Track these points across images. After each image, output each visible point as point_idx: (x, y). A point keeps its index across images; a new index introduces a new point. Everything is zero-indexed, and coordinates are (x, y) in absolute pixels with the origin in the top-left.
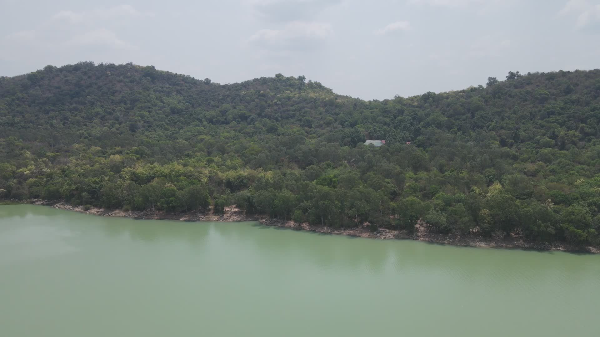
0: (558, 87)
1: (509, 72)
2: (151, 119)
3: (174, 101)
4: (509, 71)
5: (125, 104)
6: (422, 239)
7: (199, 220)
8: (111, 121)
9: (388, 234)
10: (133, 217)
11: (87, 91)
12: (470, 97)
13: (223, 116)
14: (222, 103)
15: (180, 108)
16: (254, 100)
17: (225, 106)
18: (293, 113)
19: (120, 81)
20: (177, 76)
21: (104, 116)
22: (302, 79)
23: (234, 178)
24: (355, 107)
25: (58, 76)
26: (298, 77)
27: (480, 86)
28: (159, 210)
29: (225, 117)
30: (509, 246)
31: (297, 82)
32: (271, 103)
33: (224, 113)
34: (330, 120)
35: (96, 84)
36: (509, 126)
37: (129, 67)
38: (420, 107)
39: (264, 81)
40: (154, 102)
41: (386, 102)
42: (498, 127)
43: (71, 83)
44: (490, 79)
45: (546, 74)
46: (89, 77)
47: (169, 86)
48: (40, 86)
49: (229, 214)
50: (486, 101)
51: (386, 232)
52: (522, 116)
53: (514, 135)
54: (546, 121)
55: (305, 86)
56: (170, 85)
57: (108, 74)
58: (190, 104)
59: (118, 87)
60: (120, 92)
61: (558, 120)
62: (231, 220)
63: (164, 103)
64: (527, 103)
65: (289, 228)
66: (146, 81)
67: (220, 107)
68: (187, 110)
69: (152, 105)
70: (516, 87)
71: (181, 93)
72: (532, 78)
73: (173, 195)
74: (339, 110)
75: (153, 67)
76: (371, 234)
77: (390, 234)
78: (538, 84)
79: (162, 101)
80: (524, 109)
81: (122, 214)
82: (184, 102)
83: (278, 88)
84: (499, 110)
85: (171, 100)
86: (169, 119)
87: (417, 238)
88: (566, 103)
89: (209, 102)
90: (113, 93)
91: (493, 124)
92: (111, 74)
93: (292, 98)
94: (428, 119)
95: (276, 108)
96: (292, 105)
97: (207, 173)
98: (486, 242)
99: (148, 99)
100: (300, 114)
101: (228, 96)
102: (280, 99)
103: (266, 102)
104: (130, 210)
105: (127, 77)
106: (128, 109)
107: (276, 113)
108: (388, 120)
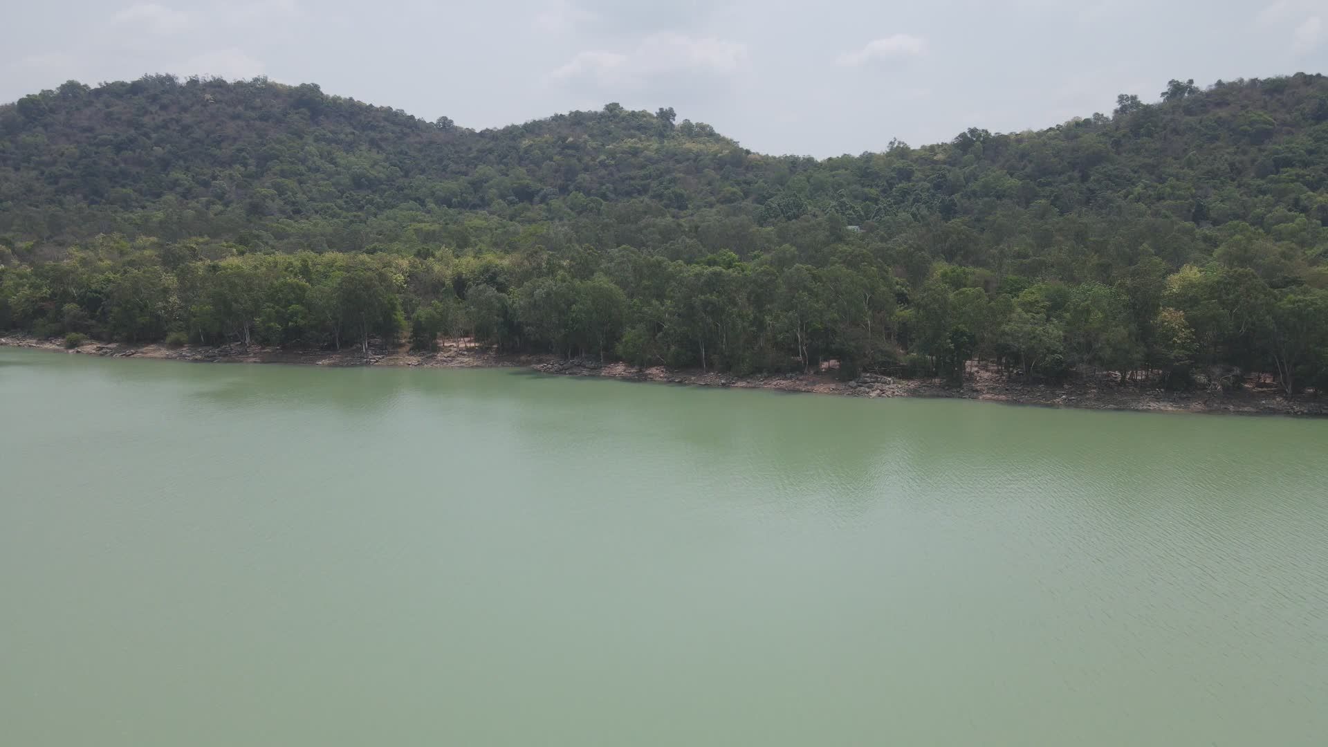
0: (1297, 107)
1: (1170, 82)
2: (301, 197)
3: (363, 161)
4: (1170, 80)
5: (245, 165)
6: (988, 396)
7: (368, 364)
8: (204, 199)
9: (887, 386)
10: (191, 359)
11: (154, 136)
12: (1076, 137)
13: (475, 192)
14: (476, 166)
15: (376, 177)
16: (552, 158)
17: (482, 169)
18: (643, 182)
19: (235, 117)
20: (372, 110)
21: (189, 190)
22: (666, 115)
23: (473, 272)
24: (792, 168)
25: (90, 104)
26: (658, 111)
27: (1098, 116)
28: (265, 342)
29: (481, 195)
30: (1246, 409)
31: (655, 121)
32: (591, 163)
33: (476, 186)
34: (734, 193)
35: (177, 122)
36: (1178, 193)
37: (258, 86)
38: (952, 162)
39: (577, 119)
40: (314, 162)
41: (868, 158)
42: (1150, 195)
43: (119, 119)
44: (1121, 98)
45: (1261, 82)
46: (164, 107)
47: (353, 130)
48: (45, 126)
49: (452, 352)
50: (1117, 143)
51: (885, 383)
52: (1209, 172)
53: (1193, 211)
54: (1272, 181)
55: (674, 131)
56: (355, 128)
57: (208, 100)
58: (400, 168)
59: (231, 128)
60: (235, 139)
61: (1303, 176)
62: (455, 364)
63: (335, 164)
64: (1219, 143)
65: (613, 377)
66: (296, 117)
67: (470, 174)
68: (394, 181)
69: (310, 169)
70: (1188, 111)
71: (379, 147)
72: (1225, 94)
73: (299, 300)
74: (755, 176)
75: (315, 88)
76: (842, 386)
77: (894, 386)
78: (1246, 102)
79: (332, 161)
80: (1212, 157)
81: (164, 352)
82: (387, 164)
83: (610, 133)
84: (1150, 161)
85: (353, 159)
86: (347, 197)
87: (974, 393)
88: (1317, 140)
89: (445, 165)
90: (218, 143)
91: (1138, 189)
92: (215, 100)
93: (642, 152)
94: (974, 186)
95: (603, 172)
96: (642, 167)
97: (404, 263)
98: (1174, 401)
99: (301, 155)
100: (661, 183)
101: (491, 151)
102: (612, 155)
103: (579, 160)
104: (186, 345)
105: (254, 109)
106: (250, 176)
107: (603, 184)
108: (874, 192)
